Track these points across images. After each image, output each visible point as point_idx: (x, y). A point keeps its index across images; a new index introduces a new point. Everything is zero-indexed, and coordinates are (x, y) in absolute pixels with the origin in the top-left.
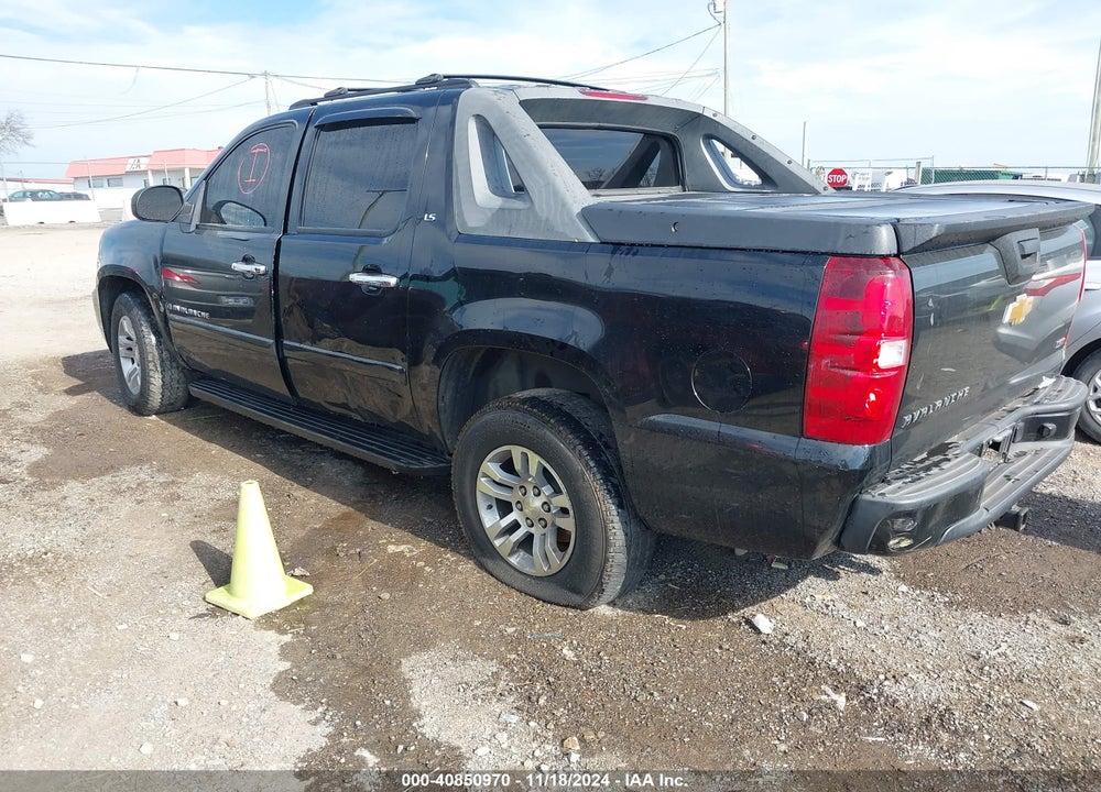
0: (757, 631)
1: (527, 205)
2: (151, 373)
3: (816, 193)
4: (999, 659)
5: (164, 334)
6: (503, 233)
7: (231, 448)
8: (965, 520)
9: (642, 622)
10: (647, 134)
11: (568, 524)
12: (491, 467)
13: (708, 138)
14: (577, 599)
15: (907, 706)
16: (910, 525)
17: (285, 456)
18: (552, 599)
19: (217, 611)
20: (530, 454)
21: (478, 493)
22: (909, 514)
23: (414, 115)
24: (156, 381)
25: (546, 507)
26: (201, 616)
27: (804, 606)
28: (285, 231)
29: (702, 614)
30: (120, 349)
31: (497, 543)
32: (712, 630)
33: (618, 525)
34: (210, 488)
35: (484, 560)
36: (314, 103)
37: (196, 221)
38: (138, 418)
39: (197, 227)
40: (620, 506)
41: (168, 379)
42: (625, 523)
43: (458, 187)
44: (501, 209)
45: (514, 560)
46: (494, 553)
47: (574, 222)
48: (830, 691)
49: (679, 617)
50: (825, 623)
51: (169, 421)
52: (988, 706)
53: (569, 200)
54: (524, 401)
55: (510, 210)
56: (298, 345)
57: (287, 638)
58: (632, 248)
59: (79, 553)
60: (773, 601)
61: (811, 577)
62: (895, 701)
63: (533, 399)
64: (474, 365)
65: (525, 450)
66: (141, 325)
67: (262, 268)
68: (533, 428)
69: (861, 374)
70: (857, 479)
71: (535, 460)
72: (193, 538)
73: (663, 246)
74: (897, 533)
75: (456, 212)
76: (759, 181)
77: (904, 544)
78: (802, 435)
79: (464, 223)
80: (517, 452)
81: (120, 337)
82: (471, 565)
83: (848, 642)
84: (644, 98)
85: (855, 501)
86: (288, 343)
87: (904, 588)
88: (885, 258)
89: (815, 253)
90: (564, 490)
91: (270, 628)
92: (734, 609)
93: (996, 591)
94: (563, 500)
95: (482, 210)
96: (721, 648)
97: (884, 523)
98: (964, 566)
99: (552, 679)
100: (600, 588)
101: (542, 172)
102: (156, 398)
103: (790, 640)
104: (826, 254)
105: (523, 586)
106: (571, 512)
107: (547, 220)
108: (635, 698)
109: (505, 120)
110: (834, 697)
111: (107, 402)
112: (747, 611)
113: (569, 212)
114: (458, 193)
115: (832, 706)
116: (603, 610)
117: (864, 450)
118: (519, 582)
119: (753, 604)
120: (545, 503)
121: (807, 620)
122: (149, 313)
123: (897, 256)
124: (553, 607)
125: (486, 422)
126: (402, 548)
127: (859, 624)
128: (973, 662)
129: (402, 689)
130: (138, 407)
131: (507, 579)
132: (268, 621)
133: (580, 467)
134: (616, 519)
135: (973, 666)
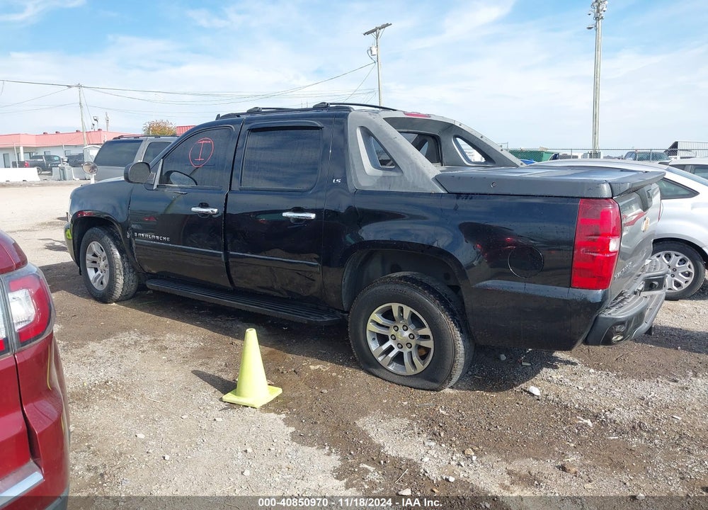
0: (533, 395)
1: (400, 174)
2: (118, 276)
3: (518, 166)
4: (653, 399)
5: (127, 251)
6: (385, 189)
7: (178, 319)
8: (641, 327)
9: (472, 395)
10: (420, 134)
11: (429, 344)
12: (376, 316)
13: (456, 136)
14: (435, 385)
15: (621, 423)
16: (623, 329)
17: (212, 322)
18: (420, 387)
19: (232, 405)
20: (405, 307)
21: (368, 332)
22: (622, 323)
23: (319, 125)
24: (120, 281)
25: (412, 336)
26: (225, 409)
27: (549, 381)
28: (230, 189)
29: (499, 389)
30: (87, 262)
31: (380, 359)
32: (508, 396)
33: (461, 342)
34: (182, 342)
35: (371, 369)
36: (238, 115)
37: (157, 183)
38: (104, 305)
39: (158, 186)
40: (461, 332)
41: (127, 279)
42: (464, 341)
43: (354, 165)
44: (384, 177)
45: (391, 368)
46: (378, 365)
47: (431, 183)
48: (582, 419)
49: (490, 391)
50: (563, 389)
51: (126, 306)
52: (658, 419)
53: (426, 172)
54: (400, 278)
55: (389, 177)
56: (241, 254)
57: (283, 416)
58: (468, 196)
59: (127, 381)
60: (532, 380)
61: (545, 369)
62: (615, 421)
63: (405, 277)
64: (360, 261)
65: (401, 305)
66: (111, 246)
67: (216, 210)
68: (409, 292)
69: (601, 255)
70: (598, 306)
71: (407, 310)
72: (191, 369)
73: (486, 194)
74: (617, 333)
75: (353, 178)
76: (483, 160)
77: (619, 339)
78: (570, 287)
79: (358, 184)
80: (395, 307)
81: (87, 255)
82: (362, 373)
83: (578, 396)
84: (429, 116)
85: (597, 318)
86: (231, 253)
87: (592, 371)
88: (606, 199)
89: (572, 197)
90: (427, 326)
91: (270, 411)
92: (516, 386)
93: (636, 369)
94: (426, 331)
95: (371, 177)
96: (518, 404)
97: (611, 328)
98: (615, 359)
99: (441, 425)
100: (450, 377)
101: (408, 157)
102: (118, 292)
103: (551, 397)
104: (578, 197)
105: (400, 382)
106: (432, 337)
107: (413, 182)
108: (489, 430)
109: (379, 129)
110: (585, 421)
111: (75, 296)
112: (523, 386)
113: (428, 179)
114: (354, 168)
115: (586, 425)
116: (447, 390)
117: (600, 291)
118: (397, 379)
119: (523, 382)
120: (410, 334)
121: (554, 388)
122: (115, 239)
123: (612, 198)
124: (422, 391)
125: (376, 291)
126: (318, 366)
127: (580, 388)
128: (642, 401)
129: (364, 434)
130: (104, 298)
131: (388, 378)
132: (266, 408)
133: (439, 312)
134: (460, 339)
135: (643, 403)
